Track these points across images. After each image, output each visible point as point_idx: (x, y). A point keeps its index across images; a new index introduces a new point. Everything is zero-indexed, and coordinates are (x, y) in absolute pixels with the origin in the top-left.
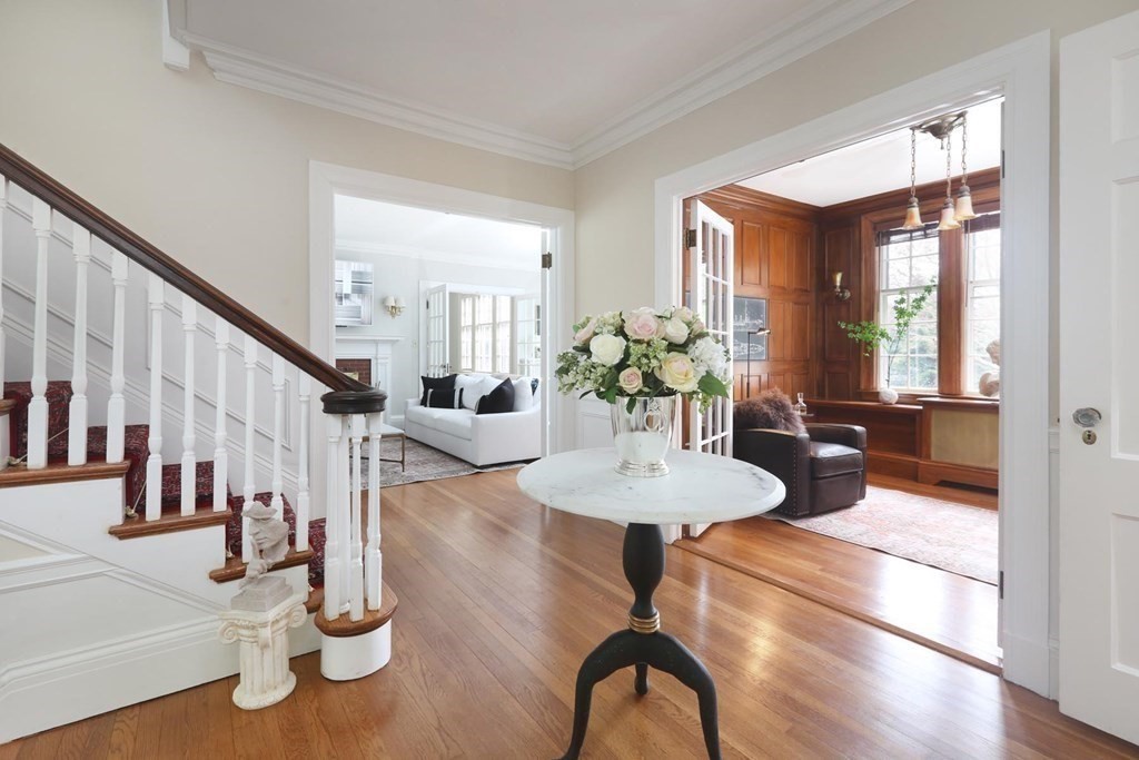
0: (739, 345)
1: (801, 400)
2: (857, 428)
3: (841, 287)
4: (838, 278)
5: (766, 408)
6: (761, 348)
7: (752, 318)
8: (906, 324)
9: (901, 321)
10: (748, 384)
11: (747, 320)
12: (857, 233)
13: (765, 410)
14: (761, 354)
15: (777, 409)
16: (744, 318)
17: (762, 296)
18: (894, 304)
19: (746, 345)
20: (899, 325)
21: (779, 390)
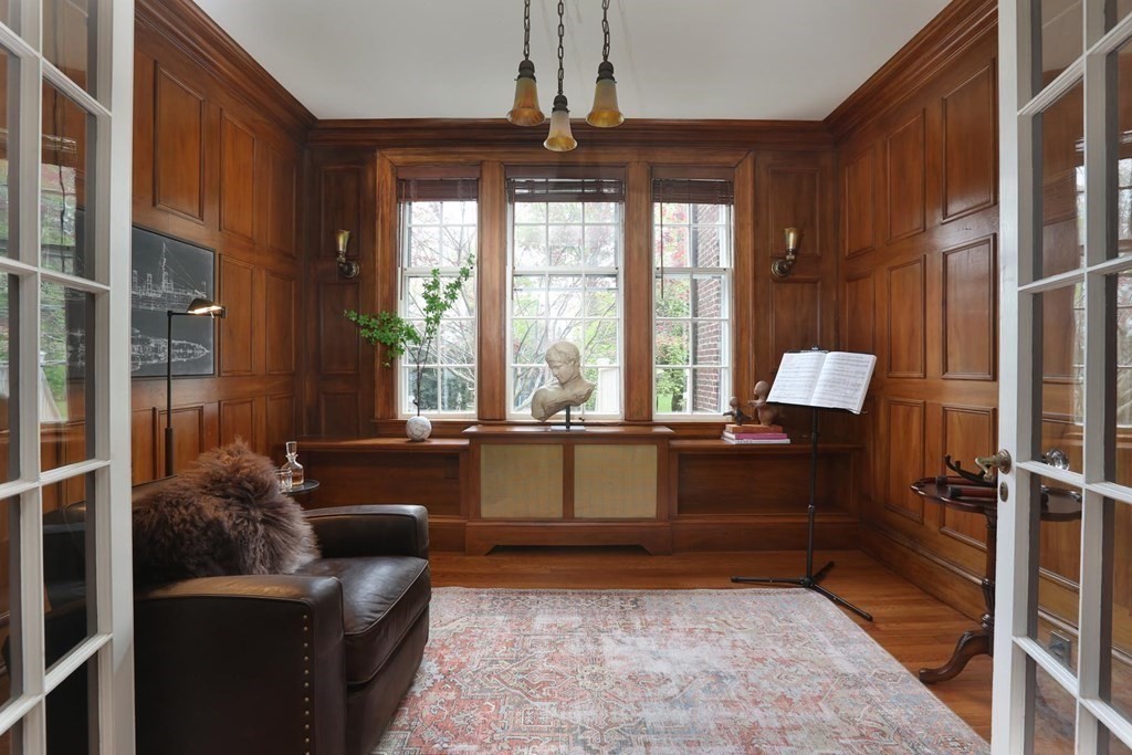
0: (144, 342)
1: (291, 456)
2: (412, 509)
3: (346, 255)
4: (342, 241)
5: (212, 508)
6: (202, 351)
7: (179, 283)
8: (437, 321)
9: (431, 315)
10: (168, 432)
11: (166, 286)
12: (370, 175)
13: (210, 513)
14: (203, 362)
15: (244, 501)
16: (157, 281)
17: (206, 244)
18: (423, 290)
19: (163, 343)
20: (428, 320)
21: (245, 446)
